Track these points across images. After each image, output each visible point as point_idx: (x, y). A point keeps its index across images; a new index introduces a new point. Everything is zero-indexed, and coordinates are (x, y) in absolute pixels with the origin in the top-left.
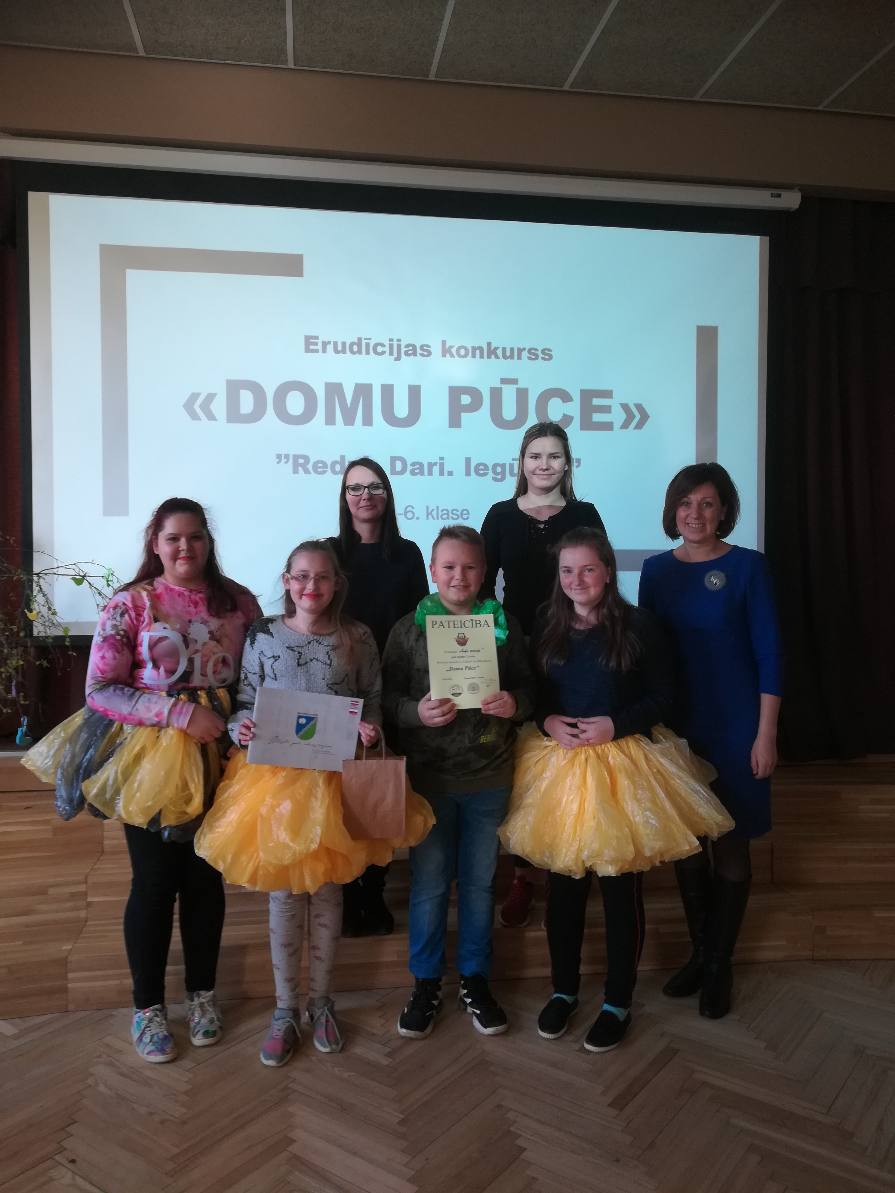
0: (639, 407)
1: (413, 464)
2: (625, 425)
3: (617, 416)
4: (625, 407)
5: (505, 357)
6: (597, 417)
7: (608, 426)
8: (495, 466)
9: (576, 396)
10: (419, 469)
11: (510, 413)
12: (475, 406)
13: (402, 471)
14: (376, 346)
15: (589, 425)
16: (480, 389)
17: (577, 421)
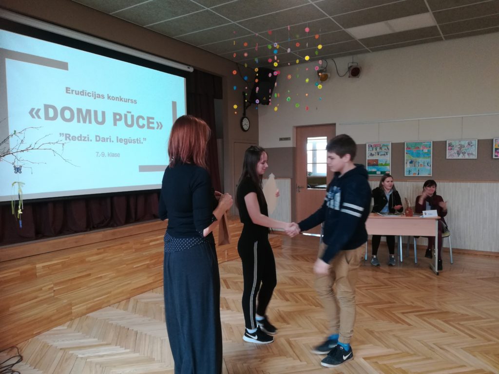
0: (160, 123)
1: (102, 138)
2: (157, 128)
3: (155, 125)
4: (157, 123)
5: (125, 101)
6: (151, 125)
7: (153, 128)
8: (125, 139)
9: (146, 118)
10: (104, 140)
11: (129, 122)
12: (120, 119)
13: (99, 141)
14: (88, 93)
15: (149, 127)
16: (122, 114)
17: (146, 126)
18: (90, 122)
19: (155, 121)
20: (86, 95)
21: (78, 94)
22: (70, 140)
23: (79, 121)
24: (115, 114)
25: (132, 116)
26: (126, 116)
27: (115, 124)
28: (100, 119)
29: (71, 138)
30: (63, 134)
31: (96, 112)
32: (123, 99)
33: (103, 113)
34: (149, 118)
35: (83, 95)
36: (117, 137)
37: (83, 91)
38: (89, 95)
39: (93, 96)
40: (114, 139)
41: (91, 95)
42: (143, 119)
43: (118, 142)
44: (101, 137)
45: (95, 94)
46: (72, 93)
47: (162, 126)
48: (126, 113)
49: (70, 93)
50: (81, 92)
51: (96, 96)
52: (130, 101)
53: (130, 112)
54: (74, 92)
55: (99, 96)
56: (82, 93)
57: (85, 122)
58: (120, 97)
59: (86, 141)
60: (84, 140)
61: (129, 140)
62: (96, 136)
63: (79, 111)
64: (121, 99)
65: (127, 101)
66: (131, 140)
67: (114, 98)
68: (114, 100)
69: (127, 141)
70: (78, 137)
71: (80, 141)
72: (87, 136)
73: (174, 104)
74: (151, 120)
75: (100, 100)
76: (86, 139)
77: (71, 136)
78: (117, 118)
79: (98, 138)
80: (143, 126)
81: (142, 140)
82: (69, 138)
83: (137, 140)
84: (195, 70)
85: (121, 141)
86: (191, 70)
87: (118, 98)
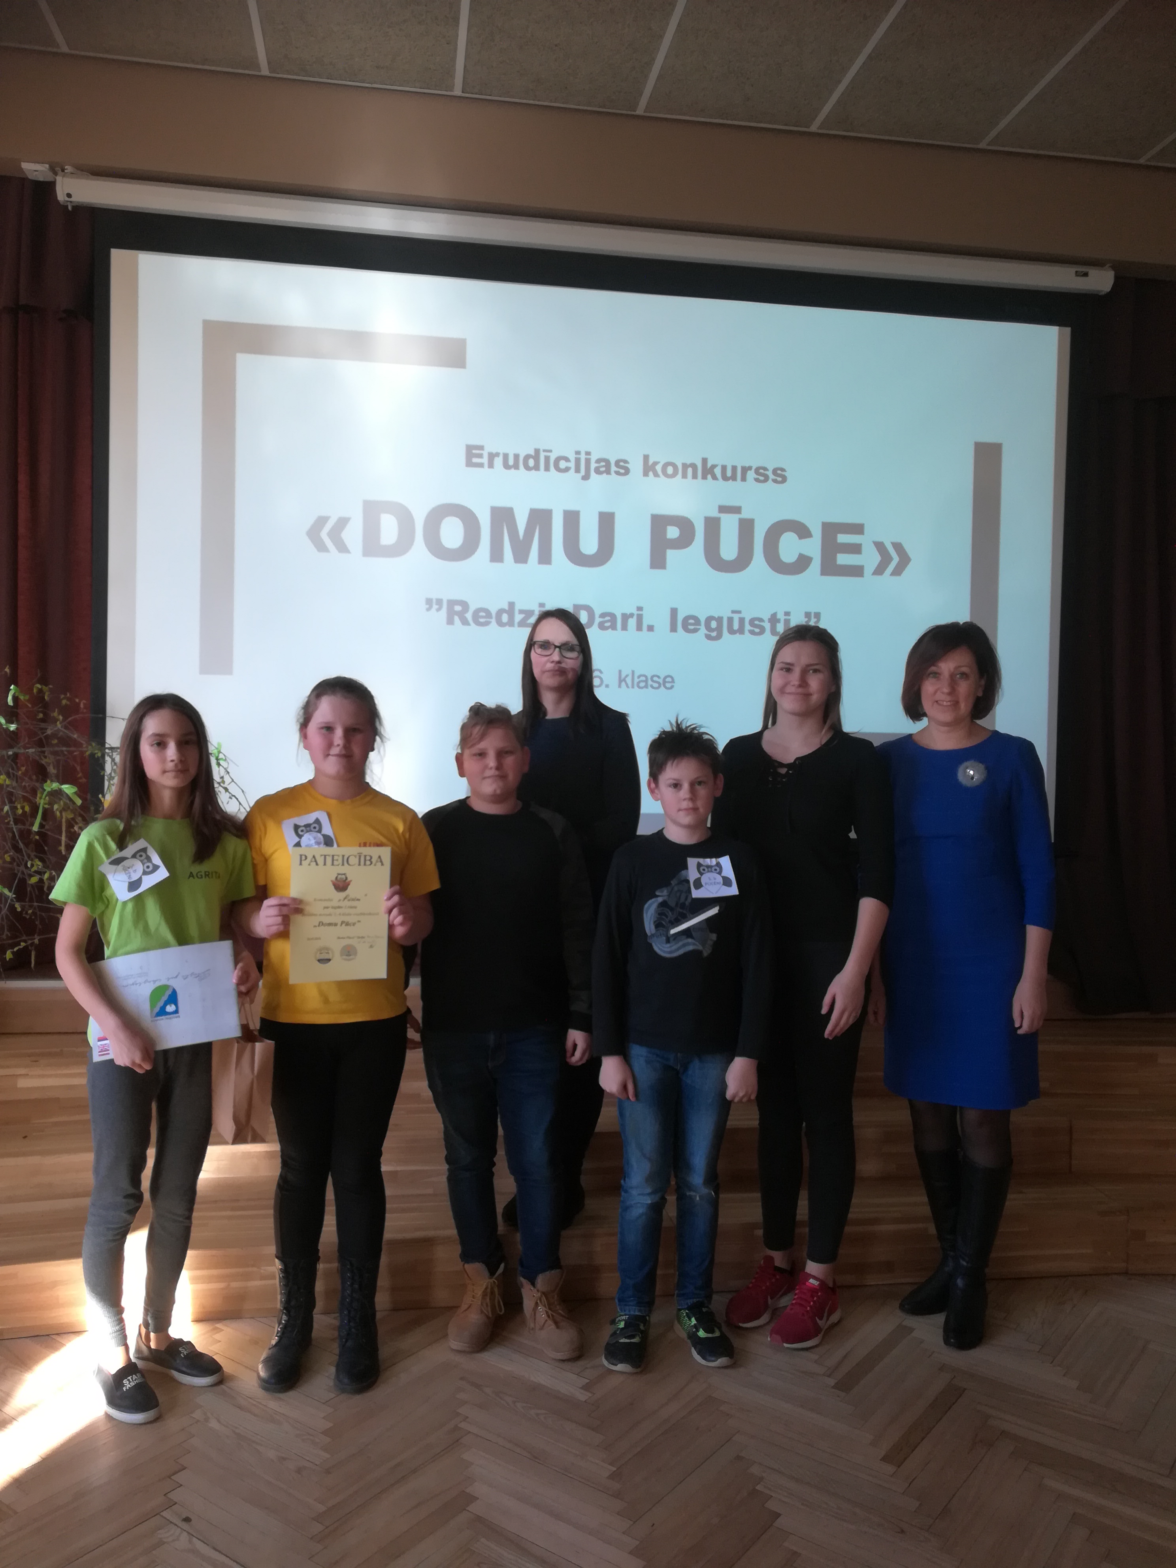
0: (898, 547)
2: (879, 571)
3: (869, 559)
4: (880, 546)
5: (725, 478)
6: (843, 559)
7: (856, 571)
9: (817, 532)
10: (611, 622)
11: (729, 550)
15: (830, 568)
17: (816, 565)
18: (545, 558)
19: (865, 540)
20: (547, 469)
21: (516, 466)
22: (465, 622)
23: (496, 556)
24: (659, 523)
25: (746, 528)
26: (712, 526)
28: (589, 544)
29: (469, 616)
30: (439, 602)
31: (572, 519)
32: (718, 471)
33: (607, 521)
34: (830, 530)
35: (536, 468)
36: (674, 612)
37: (537, 451)
38: (563, 464)
39: (577, 470)
40: (658, 617)
41: (572, 465)
43: (673, 629)
44: (597, 613)
45: (588, 461)
46: (491, 465)
47: (905, 560)
48: (714, 513)
49: (481, 465)
50: (527, 457)
51: (593, 465)
53: (737, 510)
54: (499, 461)
55: (604, 467)
58: (705, 461)
61: (730, 620)
64: (708, 472)
65: (736, 474)
66: (742, 621)
68: (673, 475)
70: (500, 612)
74: (843, 538)
75: (612, 479)
78: (668, 534)
80: (803, 563)
85: (690, 624)
87: (694, 467)
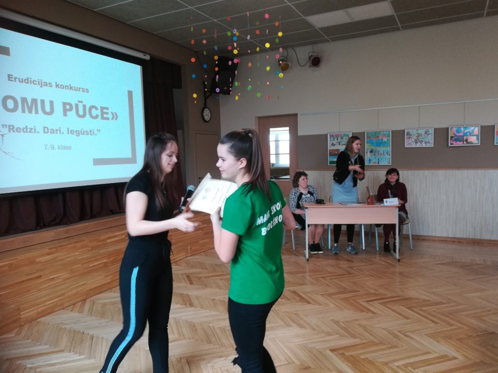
0: (116, 113)
1: (51, 130)
2: (112, 119)
3: (110, 116)
4: (112, 113)
5: (75, 90)
6: (105, 116)
7: (108, 119)
8: (76, 131)
9: (99, 108)
10: (53, 131)
11: (81, 112)
12: (71, 109)
13: (47, 132)
14: (33, 81)
15: (103, 118)
16: (72, 103)
17: (100, 117)
18: (37, 112)
19: (109, 111)
20: (31, 83)
21: (22, 82)
22: (14, 131)
23: (23, 111)
24: (65, 104)
25: (84, 106)
26: (77, 106)
27: (65, 115)
28: (48, 109)
29: (15, 129)
30: (6, 125)
31: (43, 102)
32: (73, 88)
33: (52, 103)
34: (102, 108)
35: (28, 83)
36: (68, 129)
37: (28, 78)
38: (35, 82)
39: (39, 84)
40: (65, 130)
41: (37, 83)
42: (96, 109)
43: (68, 133)
44: (49, 129)
45: (41, 82)
46: (15, 81)
47: (117, 117)
48: (77, 103)
49: (12, 81)
50: (25, 79)
51: (43, 84)
52: (81, 90)
53: (82, 102)
54: (17, 80)
55: (46, 84)
56: (26, 81)
57: (30, 112)
58: (70, 85)
59: (33, 132)
60: (30, 132)
61: (81, 131)
62: (44, 128)
63: (24, 100)
64: (71, 88)
65: (77, 89)
66: (84, 131)
67: (63, 87)
68: (63, 88)
69: (78, 133)
70: (23, 129)
71: (26, 133)
72: (34, 128)
73: (130, 94)
74: (105, 111)
75: (48, 88)
76: (33, 131)
77: (16, 127)
78: (67, 108)
79: (46, 130)
80: (97, 117)
81: (96, 132)
82: (13, 129)
83: (91, 131)
84: (152, 58)
85: (72, 132)
86: (147, 57)
87: (68, 86)
